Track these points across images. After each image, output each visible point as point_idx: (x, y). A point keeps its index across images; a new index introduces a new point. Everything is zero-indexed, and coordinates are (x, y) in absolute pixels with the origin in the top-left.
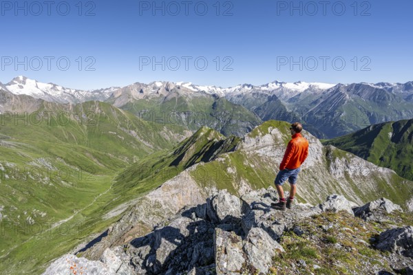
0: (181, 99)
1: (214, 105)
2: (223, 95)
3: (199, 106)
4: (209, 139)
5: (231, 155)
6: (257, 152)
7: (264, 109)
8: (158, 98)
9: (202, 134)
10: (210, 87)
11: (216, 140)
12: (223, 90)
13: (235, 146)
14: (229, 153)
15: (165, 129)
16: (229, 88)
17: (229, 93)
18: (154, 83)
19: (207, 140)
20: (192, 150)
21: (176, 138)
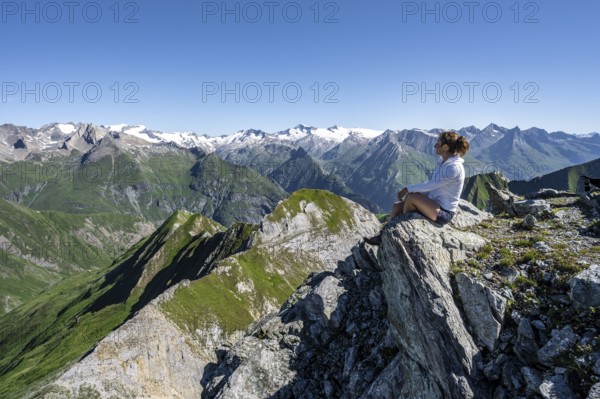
0: (123, 158)
2: (213, 149)
3: (165, 171)
4: (192, 234)
5: (241, 257)
6: (286, 246)
8: (67, 158)
9: (177, 225)
10: (185, 135)
11: (207, 234)
12: (211, 140)
14: (237, 255)
15: (89, 224)
16: (222, 137)
18: (54, 125)
19: (189, 235)
20: (157, 260)
21: (118, 240)
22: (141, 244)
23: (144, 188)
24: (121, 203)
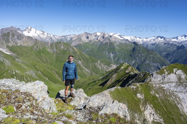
0: (111, 44)
1: (134, 49)
2: (141, 43)
3: (123, 49)
4: (127, 72)
5: (141, 85)
6: (163, 86)
7: (172, 55)
8: (97, 42)
9: (122, 68)
10: (132, 37)
11: (132, 73)
12: (141, 39)
13: (145, 79)
14: (140, 83)
15: (99, 62)
16: (146, 38)
17: (146, 42)
18: (96, 33)
19: (126, 72)
20: (114, 77)
21: (105, 68)
22: (111, 71)
23: (115, 54)
24: (108, 57)
